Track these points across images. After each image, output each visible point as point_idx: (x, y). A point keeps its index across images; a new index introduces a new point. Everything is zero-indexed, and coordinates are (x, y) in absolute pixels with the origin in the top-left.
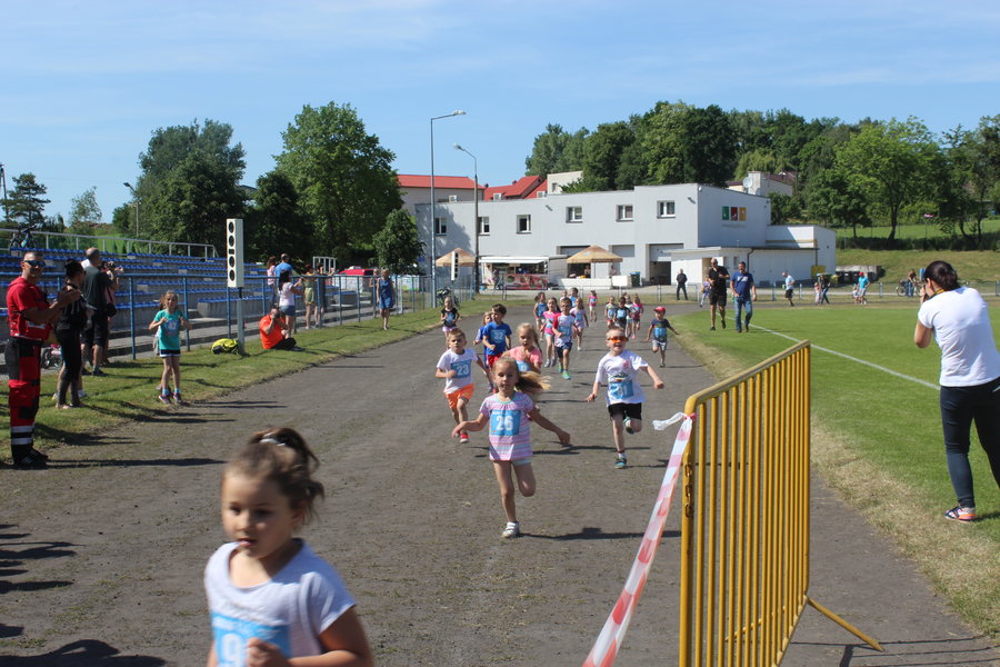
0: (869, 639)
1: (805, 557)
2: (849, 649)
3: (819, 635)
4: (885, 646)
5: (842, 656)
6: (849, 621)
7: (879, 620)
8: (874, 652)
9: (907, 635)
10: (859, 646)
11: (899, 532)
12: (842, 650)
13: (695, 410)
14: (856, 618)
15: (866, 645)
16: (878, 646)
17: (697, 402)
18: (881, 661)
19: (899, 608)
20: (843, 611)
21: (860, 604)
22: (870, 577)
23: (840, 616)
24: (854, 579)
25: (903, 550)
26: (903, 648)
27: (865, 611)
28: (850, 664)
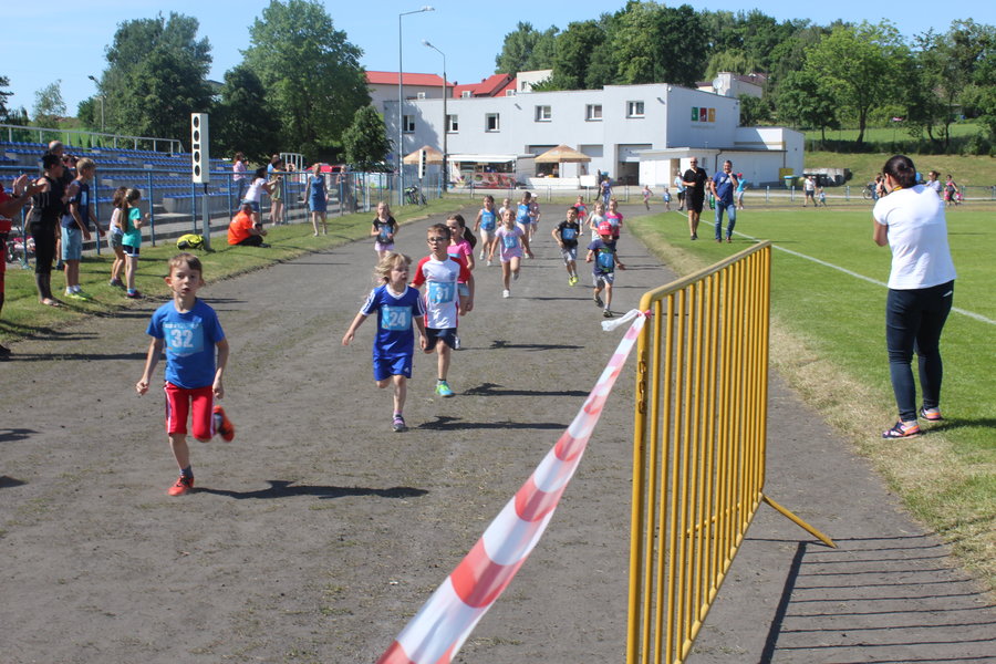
0: (822, 535)
1: (761, 455)
2: (802, 546)
3: (773, 531)
4: (838, 543)
5: (795, 552)
6: (804, 518)
7: (833, 517)
8: (828, 549)
9: (860, 532)
10: (812, 542)
11: (856, 432)
12: (795, 546)
13: (650, 307)
14: (811, 515)
15: (819, 542)
16: (831, 543)
17: (652, 300)
18: (834, 557)
19: (853, 506)
20: (798, 508)
21: (815, 502)
22: (826, 475)
23: (795, 513)
24: (811, 477)
25: (859, 449)
26: (856, 545)
27: (819, 509)
28: (803, 561)
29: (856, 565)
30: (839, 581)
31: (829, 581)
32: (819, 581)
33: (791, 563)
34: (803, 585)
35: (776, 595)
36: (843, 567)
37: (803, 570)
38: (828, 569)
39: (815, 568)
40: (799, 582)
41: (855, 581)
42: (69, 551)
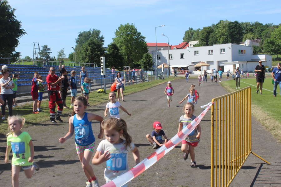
0: (267, 162)
2: (262, 165)
3: (254, 161)
4: (271, 164)
5: (260, 166)
6: (263, 158)
7: (271, 158)
8: (269, 165)
9: (277, 161)
10: (264, 164)
11: (279, 137)
12: (260, 165)
14: (265, 157)
15: (266, 163)
16: (269, 164)
17: (215, 100)
18: (270, 167)
19: (276, 155)
20: (262, 155)
21: (266, 154)
22: (270, 148)
23: (261, 157)
24: (266, 148)
25: (280, 141)
26: (276, 164)
27: (267, 156)
28: (262, 168)
29: (275, 169)
30: (270, 173)
31: (268, 173)
32: (265, 172)
33: (258, 168)
34: (261, 173)
35: (254, 176)
36: (272, 169)
37: (261, 170)
38: (268, 170)
39: (265, 169)
40: (260, 173)
41: (275, 172)
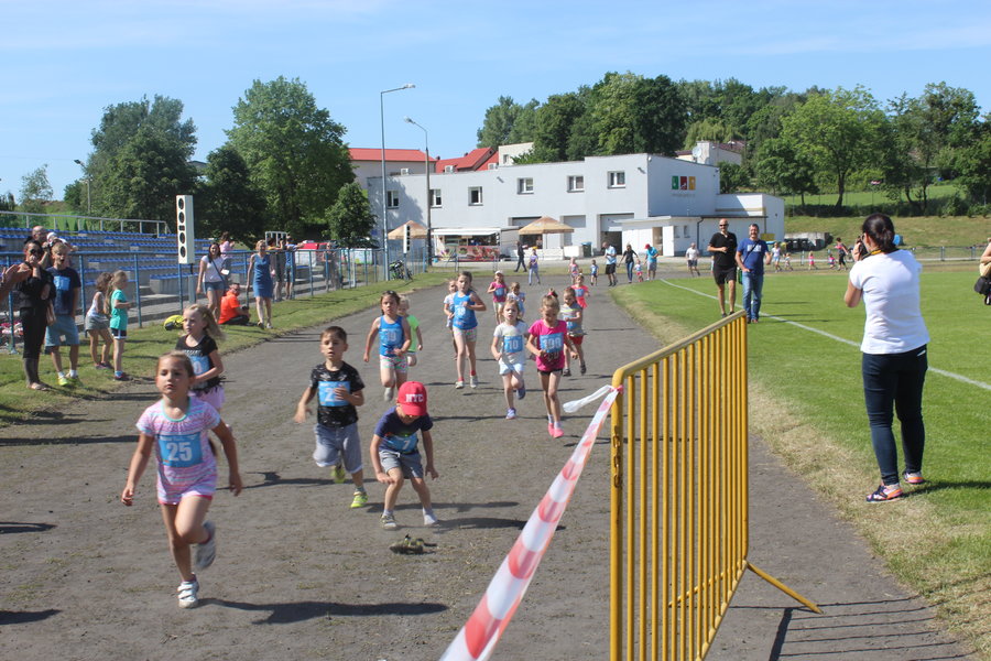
0: (807, 601)
1: (744, 523)
2: (788, 612)
3: (759, 599)
4: (824, 609)
5: (780, 619)
6: (789, 584)
7: (817, 583)
8: (813, 615)
9: (844, 597)
10: (797, 608)
11: (839, 496)
12: (781, 613)
13: (622, 383)
14: (796, 581)
15: (804, 608)
16: (816, 609)
17: (624, 376)
18: (819, 622)
19: (837, 571)
20: (784, 575)
21: (800, 568)
22: (811, 541)
23: (780, 580)
24: (795, 543)
25: (843, 513)
26: (841, 610)
27: (804, 575)
28: (789, 627)
29: (841, 630)
30: (825, 647)
31: (815, 647)
32: (805, 647)
33: (777, 630)
34: (789, 652)
36: (829, 633)
37: (789, 636)
38: (814, 634)
39: (801, 634)
40: (785, 649)
41: (841, 646)
42: (58, 637)
